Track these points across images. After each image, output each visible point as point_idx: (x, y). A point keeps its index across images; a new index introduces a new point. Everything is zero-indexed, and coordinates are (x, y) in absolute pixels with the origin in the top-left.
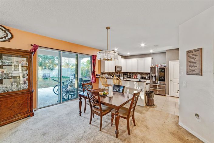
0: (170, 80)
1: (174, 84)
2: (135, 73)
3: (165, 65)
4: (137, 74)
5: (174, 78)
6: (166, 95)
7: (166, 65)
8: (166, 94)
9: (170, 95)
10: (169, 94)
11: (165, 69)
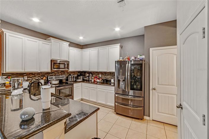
0: (151, 88)
1: (158, 95)
2: (96, 72)
3: (141, 57)
4: (99, 74)
5: (158, 84)
6: (145, 117)
7: (143, 57)
8: (144, 115)
9: (151, 118)
10: (149, 116)
11: (141, 64)
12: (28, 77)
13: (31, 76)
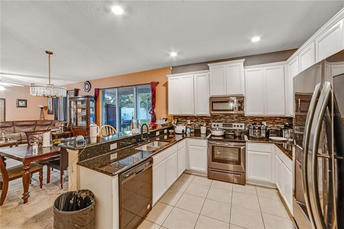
12: (191, 121)
13: (194, 120)
